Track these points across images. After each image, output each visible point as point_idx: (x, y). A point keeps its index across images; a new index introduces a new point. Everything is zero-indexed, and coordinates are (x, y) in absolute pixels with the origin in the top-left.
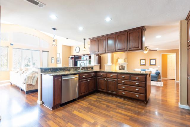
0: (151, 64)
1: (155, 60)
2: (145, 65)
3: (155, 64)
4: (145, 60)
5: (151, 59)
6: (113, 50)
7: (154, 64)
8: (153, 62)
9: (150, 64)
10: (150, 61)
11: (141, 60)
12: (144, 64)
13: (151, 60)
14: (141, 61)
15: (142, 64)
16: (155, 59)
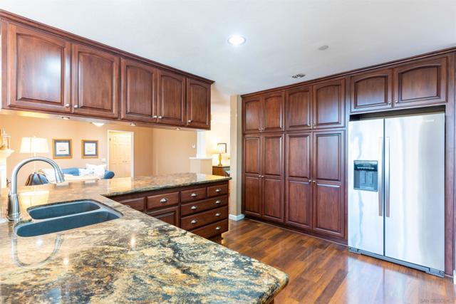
0: (86, 153)
1: (94, 144)
2: (70, 155)
3: (97, 154)
4: (69, 141)
5: (85, 142)
6: (146, 115)
7: (94, 153)
8: (90, 148)
9: (84, 155)
10: (84, 145)
11: (56, 141)
12: (67, 152)
13: (86, 144)
14: (58, 144)
15: (58, 153)
16: (96, 142)
